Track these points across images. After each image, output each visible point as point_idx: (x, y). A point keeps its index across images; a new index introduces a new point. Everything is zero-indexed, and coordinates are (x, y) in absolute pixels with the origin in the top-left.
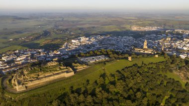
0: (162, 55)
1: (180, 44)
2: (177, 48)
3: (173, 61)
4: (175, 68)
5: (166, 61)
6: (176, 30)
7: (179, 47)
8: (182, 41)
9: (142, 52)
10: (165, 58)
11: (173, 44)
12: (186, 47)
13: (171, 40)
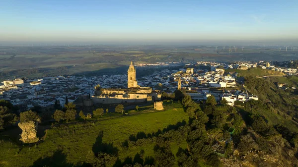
0: (175, 100)
1: (211, 76)
2: (209, 85)
3: (211, 116)
4: (223, 142)
5: (191, 120)
6: (199, 63)
7: (211, 82)
8: (213, 72)
9: (120, 97)
10: (186, 108)
11: (199, 78)
12: (225, 81)
13: (195, 72)
